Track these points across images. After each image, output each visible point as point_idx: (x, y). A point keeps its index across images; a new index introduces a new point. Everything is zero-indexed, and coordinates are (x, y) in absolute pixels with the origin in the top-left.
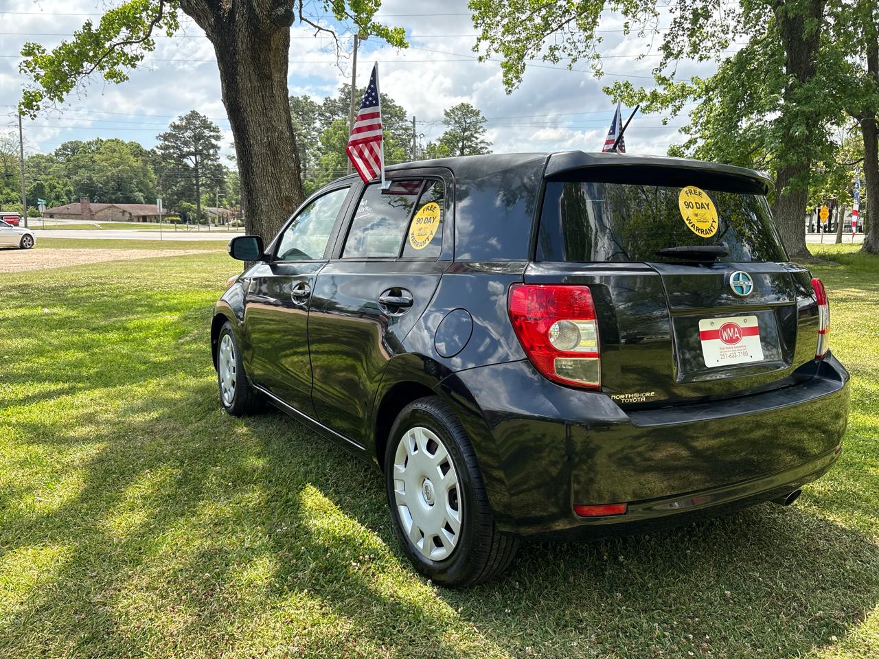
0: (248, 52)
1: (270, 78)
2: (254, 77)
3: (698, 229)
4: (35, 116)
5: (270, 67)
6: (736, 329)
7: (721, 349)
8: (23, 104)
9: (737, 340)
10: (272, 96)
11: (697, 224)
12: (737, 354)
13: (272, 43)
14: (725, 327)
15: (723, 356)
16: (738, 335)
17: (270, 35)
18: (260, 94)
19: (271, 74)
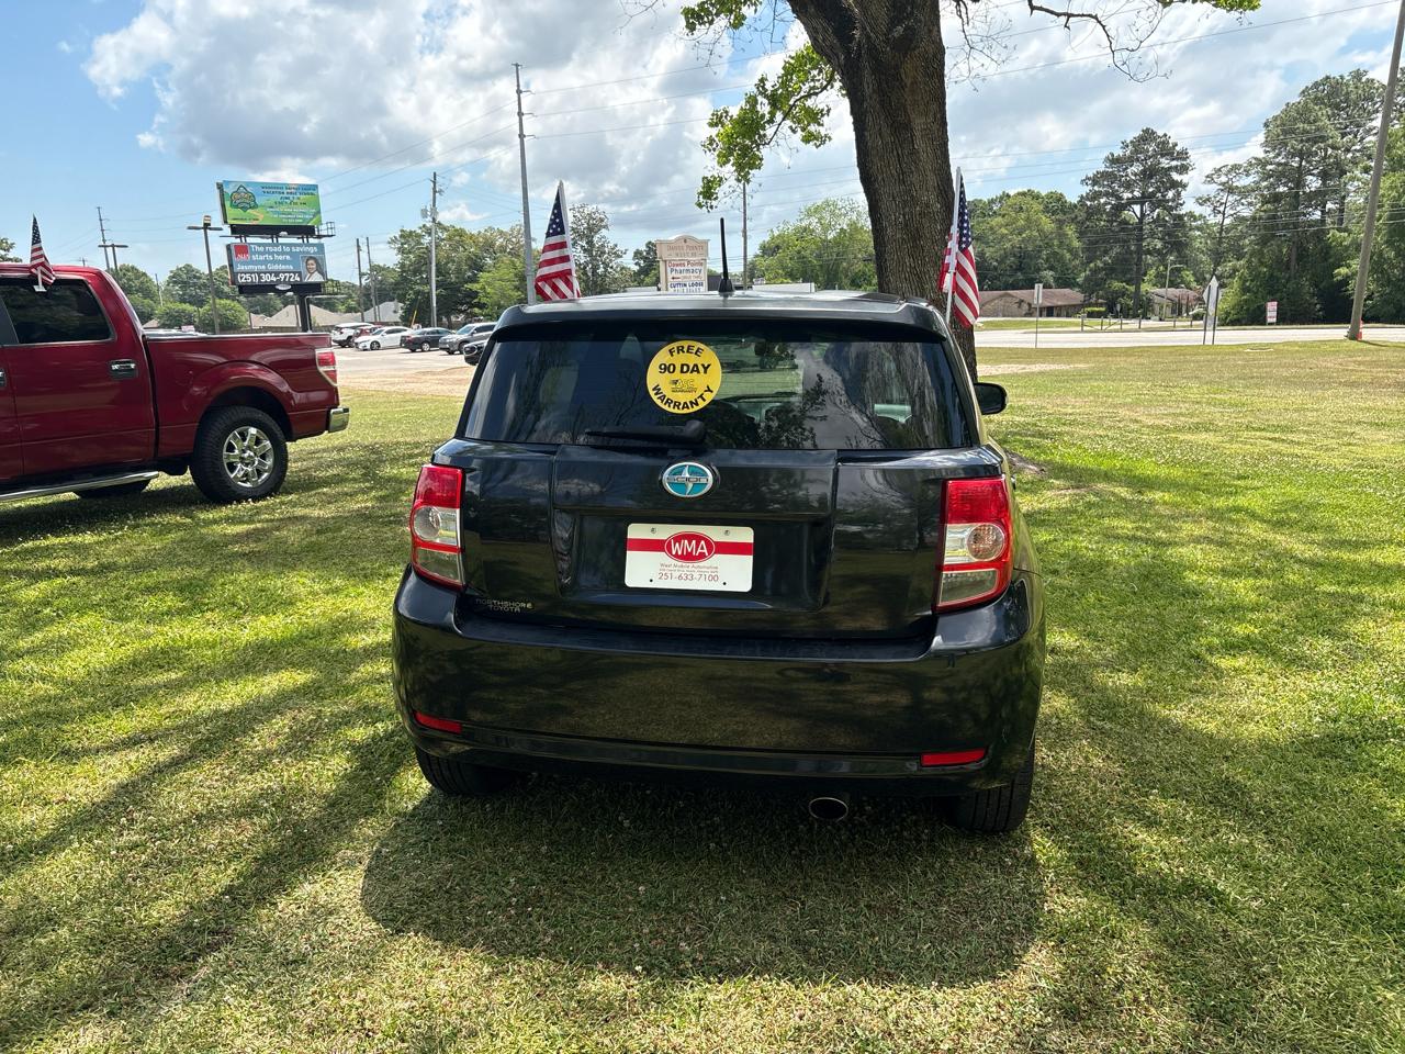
0: (875, 96)
1: (908, 126)
2: (886, 131)
3: (669, 402)
4: (711, 207)
5: (906, 112)
6: (703, 542)
7: (662, 565)
8: (700, 193)
9: (702, 556)
10: (914, 152)
11: (669, 395)
12: (696, 575)
13: (903, 76)
14: (678, 538)
15: (663, 576)
16: (705, 551)
17: (897, 67)
18: (895, 153)
19: (910, 121)
